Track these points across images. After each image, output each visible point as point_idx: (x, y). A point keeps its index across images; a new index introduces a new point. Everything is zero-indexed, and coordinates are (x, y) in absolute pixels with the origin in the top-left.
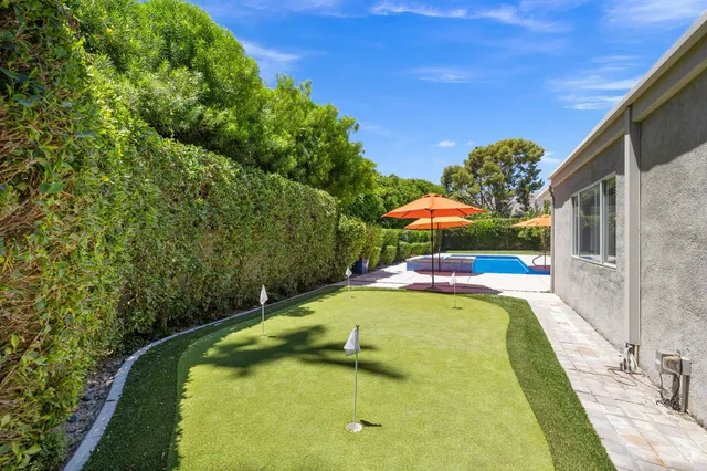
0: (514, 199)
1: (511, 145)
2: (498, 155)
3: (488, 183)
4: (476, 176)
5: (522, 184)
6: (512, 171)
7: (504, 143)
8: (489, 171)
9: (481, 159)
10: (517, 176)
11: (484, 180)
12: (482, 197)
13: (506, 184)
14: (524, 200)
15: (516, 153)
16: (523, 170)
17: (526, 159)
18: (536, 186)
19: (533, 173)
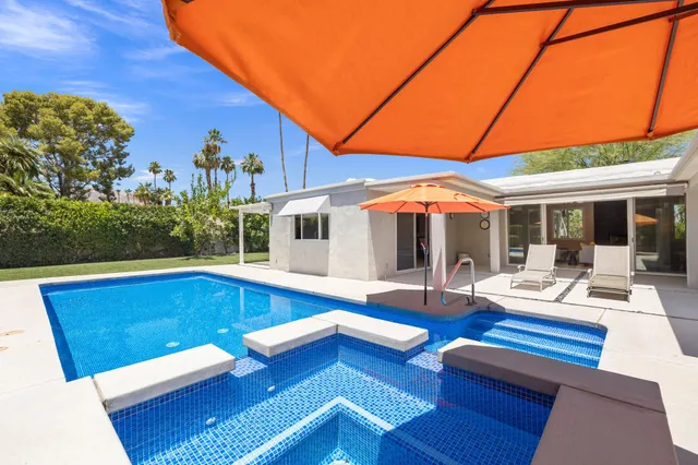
1: (91, 106)
2: (70, 113)
5: (104, 167)
7: (80, 100)
9: (31, 108)
10: (98, 153)
14: (106, 189)
15: (99, 121)
16: (103, 147)
17: (111, 133)
18: (123, 173)
19: (120, 155)
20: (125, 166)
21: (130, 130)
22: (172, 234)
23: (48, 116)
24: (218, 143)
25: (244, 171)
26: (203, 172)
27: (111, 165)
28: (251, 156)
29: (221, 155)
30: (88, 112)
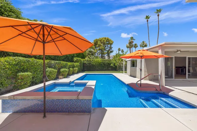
0: (106, 55)
1: (105, 39)
2: (102, 41)
3: (99, 49)
4: (96, 47)
5: (108, 51)
6: (106, 46)
7: (104, 38)
8: (100, 46)
9: (97, 42)
10: (107, 48)
11: (98, 49)
12: (97, 54)
13: (104, 50)
14: (109, 56)
15: (107, 42)
16: (108, 47)
17: (109, 43)
18: (111, 52)
19: (111, 48)
20: (112, 50)
21: (112, 42)
22: (111, 65)
23: (99, 43)
24: (133, 40)
25: (141, 47)
26: (129, 49)
27: (109, 50)
28: (143, 42)
29: (134, 43)
30: (105, 40)
